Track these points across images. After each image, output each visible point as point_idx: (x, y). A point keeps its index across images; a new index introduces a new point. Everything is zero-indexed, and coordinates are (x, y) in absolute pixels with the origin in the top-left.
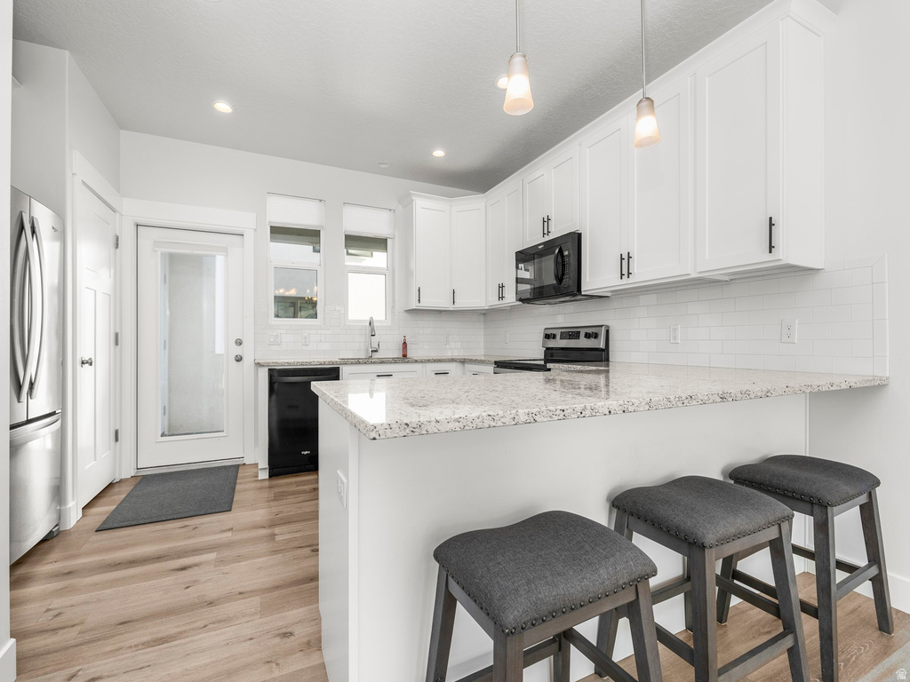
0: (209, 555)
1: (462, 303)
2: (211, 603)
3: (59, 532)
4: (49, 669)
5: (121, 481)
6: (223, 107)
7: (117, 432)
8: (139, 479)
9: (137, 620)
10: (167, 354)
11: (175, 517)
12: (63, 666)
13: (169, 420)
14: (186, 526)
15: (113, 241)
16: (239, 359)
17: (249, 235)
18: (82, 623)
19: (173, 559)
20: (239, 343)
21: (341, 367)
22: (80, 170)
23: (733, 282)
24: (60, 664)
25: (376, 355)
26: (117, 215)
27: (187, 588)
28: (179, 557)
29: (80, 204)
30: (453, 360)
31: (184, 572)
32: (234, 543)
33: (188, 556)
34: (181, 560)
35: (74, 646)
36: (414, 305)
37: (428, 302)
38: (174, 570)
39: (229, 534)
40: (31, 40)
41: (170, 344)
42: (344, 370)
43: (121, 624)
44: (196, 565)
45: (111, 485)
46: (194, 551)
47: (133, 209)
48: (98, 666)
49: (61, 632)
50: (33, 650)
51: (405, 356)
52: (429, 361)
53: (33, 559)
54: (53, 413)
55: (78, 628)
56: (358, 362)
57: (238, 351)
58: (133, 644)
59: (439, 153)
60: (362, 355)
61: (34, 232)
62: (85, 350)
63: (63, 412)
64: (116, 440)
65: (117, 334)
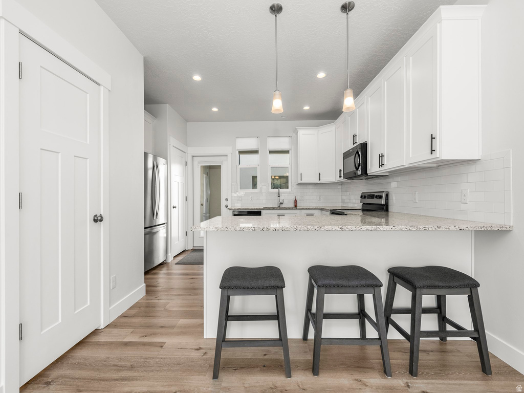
1: (323, 180)
2: (195, 289)
3: (166, 262)
5: (188, 250)
6: (215, 109)
7: (186, 232)
8: (193, 250)
16: (227, 207)
17: (229, 156)
20: (227, 200)
21: (262, 211)
22: (173, 143)
23: (439, 167)
25: (282, 206)
26: (186, 154)
27: (191, 284)
29: (172, 152)
30: (316, 209)
31: (192, 279)
36: (299, 182)
37: (305, 180)
38: (190, 278)
40: (159, 104)
42: (263, 212)
44: (196, 278)
45: (184, 251)
47: (192, 151)
51: (296, 206)
52: (303, 209)
54: (164, 224)
56: (269, 209)
57: (226, 203)
59: (306, 108)
60: (276, 206)
61: (157, 167)
62: (174, 203)
63: (167, 223)
64: (186, 235)
65: (186, 197)
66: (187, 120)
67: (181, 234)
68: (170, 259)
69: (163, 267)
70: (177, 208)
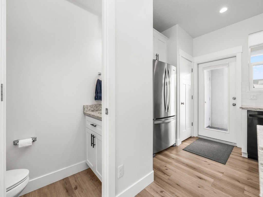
0: (211, 179)
3: (176, 146)
4: (159, 184)
5: (193, 137)
7: (192, 123)
8: (198, 138)
9: (181, 187)
10: (210, 102)
11: (204, 156)
12: (162, 186)
13: (211, 122)
14: (206, 162)
15: (191, 70)
16: (234, 105)
18: (170, 176)
19: (198, 172)
20: (235, 99)
22: (181, 54)
24: (161, 185)
27: (199, 187)
28: (200, 172)
31: (200, 179)
32: (222, 180)
33: (203, 174)
34: (200, 174)
35: (166, 182)
38: (197, 176)
39: (221, 175)
41: (212, 99)
43: (177, 184)
44: (205, 180)
45: (190, 137)
46: (206, 173)
47: (197, 59)
48: (168, 194)
49: (165, 175)
50: (159, 175)
53: (169, 150)
54: (174, 116)
55: (168, 177)
57: (234, 102)
58: (177, 195)
61: (168, 72)
62: (182, 100)
63: (177, 116)
64: (192, 125)
65: (192, 96)
66: (193, 36)
67: (188, 123)
68: (179, 144)
69: (173, 149)
70: (185, 104)
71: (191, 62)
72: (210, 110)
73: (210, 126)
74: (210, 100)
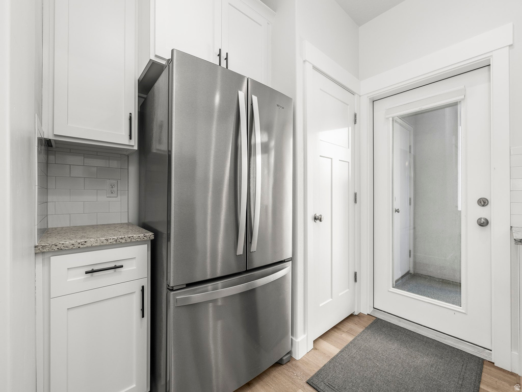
3: (290, 360)
7: (356, 274)
8: (372, 320)
10: (412, 209)
13: (415, 261)
15: (351, 118)
16: (483, 223)
26: (356, 97)
41: (417, 201)
57: (483, 213)
64: (356, 280)
65: (356, 194)
68: (303, 351)
71: (353, 93)
72: (412, 231)
73: (412, 272)
74: (410, 204)
